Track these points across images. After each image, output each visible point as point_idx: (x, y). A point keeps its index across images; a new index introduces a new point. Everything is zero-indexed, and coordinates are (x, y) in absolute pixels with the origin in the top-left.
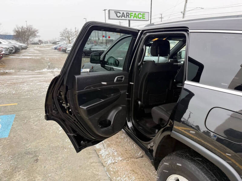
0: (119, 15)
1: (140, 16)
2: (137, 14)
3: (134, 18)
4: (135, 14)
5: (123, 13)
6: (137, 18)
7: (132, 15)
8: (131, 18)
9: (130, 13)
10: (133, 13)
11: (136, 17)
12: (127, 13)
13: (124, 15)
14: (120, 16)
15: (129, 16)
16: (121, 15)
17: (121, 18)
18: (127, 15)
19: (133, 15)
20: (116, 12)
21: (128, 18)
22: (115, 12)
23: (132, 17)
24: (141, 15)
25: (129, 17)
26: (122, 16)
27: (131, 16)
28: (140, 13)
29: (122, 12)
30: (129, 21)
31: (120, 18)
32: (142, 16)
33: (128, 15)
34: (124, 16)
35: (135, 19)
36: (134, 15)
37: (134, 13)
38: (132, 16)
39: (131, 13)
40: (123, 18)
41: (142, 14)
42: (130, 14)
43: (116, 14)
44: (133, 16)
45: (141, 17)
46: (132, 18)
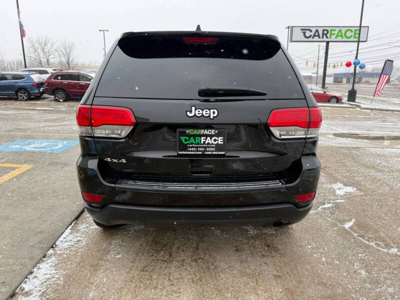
0: (308, 34)
1: (349, 34)
3: (336, 38)
4: (340, 31)
5: (317, 31)
6: (343, 38)
7: (333, 32)
8: (330, 38)
9: (329, 29)
10: (335, 30)
11: (341, 36)
12: (324, 30)
13: (318, 34)
14: (311, 36)
15: (328, 35)
16: (312, 34)
17: (313, 40)
18: (323, 34)
19: (336, 32)
20: (304, 30)
21: (325, 39)
22: (302, 30)
23: (332, 36)
24: (352, 31)
25: (327, 37)
26: (315, 36)
27: (331, 34)
28: (349, 28)
29: (314, 30)
30: (328, 43)
31: (311, 39)
32: (353, 34)
33: (326, 33)
34: (319, 36)
35: (339, 39)
36: (338, 33)
37: (338, 29)
38: (334, 34)
39: (331, 30)
40: (316, 39)
41: (354, 31)
42: (329, 31)
43: (303, 34)
44: (336, 34)
45: (351, 36)
46: (333, 38)
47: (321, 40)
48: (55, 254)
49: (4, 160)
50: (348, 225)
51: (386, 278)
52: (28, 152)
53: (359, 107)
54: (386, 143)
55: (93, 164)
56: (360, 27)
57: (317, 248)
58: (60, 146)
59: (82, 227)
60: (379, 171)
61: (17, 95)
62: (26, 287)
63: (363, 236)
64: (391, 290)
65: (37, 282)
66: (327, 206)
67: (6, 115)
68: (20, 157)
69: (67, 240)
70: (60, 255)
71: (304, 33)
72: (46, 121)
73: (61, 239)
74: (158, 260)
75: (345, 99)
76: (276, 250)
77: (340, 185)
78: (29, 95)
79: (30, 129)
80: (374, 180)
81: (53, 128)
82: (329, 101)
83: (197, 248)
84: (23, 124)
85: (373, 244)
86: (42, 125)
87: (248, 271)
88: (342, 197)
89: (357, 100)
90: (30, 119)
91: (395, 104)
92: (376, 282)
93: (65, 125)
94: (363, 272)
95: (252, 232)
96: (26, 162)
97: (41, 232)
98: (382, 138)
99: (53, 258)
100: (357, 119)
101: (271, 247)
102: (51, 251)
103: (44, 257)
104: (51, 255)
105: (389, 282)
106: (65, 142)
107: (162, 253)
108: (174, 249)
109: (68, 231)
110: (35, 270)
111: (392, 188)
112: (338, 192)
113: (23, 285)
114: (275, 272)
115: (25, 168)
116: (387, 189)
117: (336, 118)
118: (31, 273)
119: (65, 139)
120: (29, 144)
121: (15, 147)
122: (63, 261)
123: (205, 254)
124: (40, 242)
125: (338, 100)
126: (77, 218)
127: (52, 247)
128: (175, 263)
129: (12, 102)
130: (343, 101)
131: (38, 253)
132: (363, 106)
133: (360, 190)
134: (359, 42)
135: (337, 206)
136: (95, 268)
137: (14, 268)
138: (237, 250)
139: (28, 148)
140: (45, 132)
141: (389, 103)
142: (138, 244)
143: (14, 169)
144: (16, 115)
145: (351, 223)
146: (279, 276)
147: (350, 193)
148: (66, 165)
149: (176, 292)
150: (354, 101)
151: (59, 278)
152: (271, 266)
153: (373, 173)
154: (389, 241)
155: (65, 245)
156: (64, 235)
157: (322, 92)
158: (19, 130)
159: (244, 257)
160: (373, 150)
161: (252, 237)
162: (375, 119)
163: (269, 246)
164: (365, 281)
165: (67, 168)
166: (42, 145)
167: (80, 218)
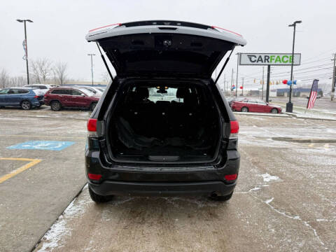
0: (253, 59)
1: (285, 59)
2: (281, 56)
3: (275, 62)
4: (278, 57)
5: (260, 57)
8: (271, 62)
9: (269, 55)
10: (274, 56)
11: (280, 61)
12: (265, 56)
14: (255, 61)
15: (269, 60)
16: (257, 59)
17: (257, 63)
18: (265, 59)
19: (275, 58)
20: (250, 56)
21: (267, 63)
22: (248, 56)
24: (288, 57)
26: (259, 60)
27: (272, 59)
28: (285, 55)
29: (258, 56)
30: (269, 66)
31: (255, 63)
32: (288, 59)
33: (267, 58)
34: (262, 60)
35: (278, 63)
36: (277, 59)
37: (276, 56)
40: (260, 62)
42: (270, 57)
44: (275, 60)
45: (287, 61)
46: (273, 62)
47: (264, 63)
48: (64, 218)
49: (20, 155)
50: (268, 202)
51: (287, 234)
52: (37, 150)
53: (295, 116)
54: (312, 145)
55: (96, 155)
56: (293, 54)
57: (245, 215)
58: (60, 146)
59: (81, 202)
60: (298, 165)
61: (21, 105)
62: (48, 237)
63: (277, 209)
64: (289, 241)
65: (54, 235)
66: (256, 189)
67: (13, 121)
68: (31, 154)
69: (71, 210)
70: (68, 219)
71: (250, 59)
72: (45, 126)
73: (67, 209)
74: (134, 222)
75: (284, 110)
76: (216, 216)
77: (267, 175)
78: (31, 105)
79: (34, 133)
80: (293, 172)
81: (52, 132)
82: (271, 112)
83: (162, 215)
84: (28, 129)
85: (283, 213)
86: (43, 129)
87: (196, 229)
88: (267, 183)
89: (293, 111)
90: (32, 125)
91: (325, 114)
92: (281, 236)
93: (61, 130)
94: (273, 230)
95: (200, 205)
96: (36, 157)
97: (53, 204)
98: (309, 141)
99: (63, 221)
100: (293, 126)
101: (212, 215)
102: (61, 217)
103: (57, 220)
104: (62, 219)
105: (289, 236)
106: (64, 143)
107: (137, 218)
108: (146, 216)
109: (72, 204)
110: (52, 227)
111: (305, 177)
112: (265, 180)
113: (45, 236)
114: (214, 230)
115: (36, 161)
116: (301, 178)
117: (276, 125)
118: (50, 229)
119: (63, 140)
120: (37, 144)
121: (26, 146)
122: (70, 223)
123: (167, 219)
124: (53, 211)
125: (278, 111)
126: (77, 196)
127: (62, 214)
128: (146, 224)
129: (17, 111)
130: (282, 111)
131: (53, 218)
132: (298, 115)
133: (282, 178)
134: (292, 65)
135: (263, 189)
136: (93, 227)
137: (39, 226)
138: (189, 217)
139: (36, 147)
140: (46, 135)
141: (320, 113)
142: (121, 213)
143: (28, 162)
144: (20, 121)
145: (271, 200)
146: (216, 233)
147: (274, 181)
148: (66, 159)
149: (147, 241)
150: (291, 112)
151: (68, 233)
152: (211, 226)
153: (293, 166)
154: (294, 211)
155: (71, 213)
156: (69, 207)
157: (265, 105)
158: (26, 133)
159: (194, 221)
160: (297, 150)
161: (201, 209)
162: (307, 126)
163: (211, 214)
164: (273, 236)
165: (67, 162)
166: (47, 145)
167: (80, 196)
